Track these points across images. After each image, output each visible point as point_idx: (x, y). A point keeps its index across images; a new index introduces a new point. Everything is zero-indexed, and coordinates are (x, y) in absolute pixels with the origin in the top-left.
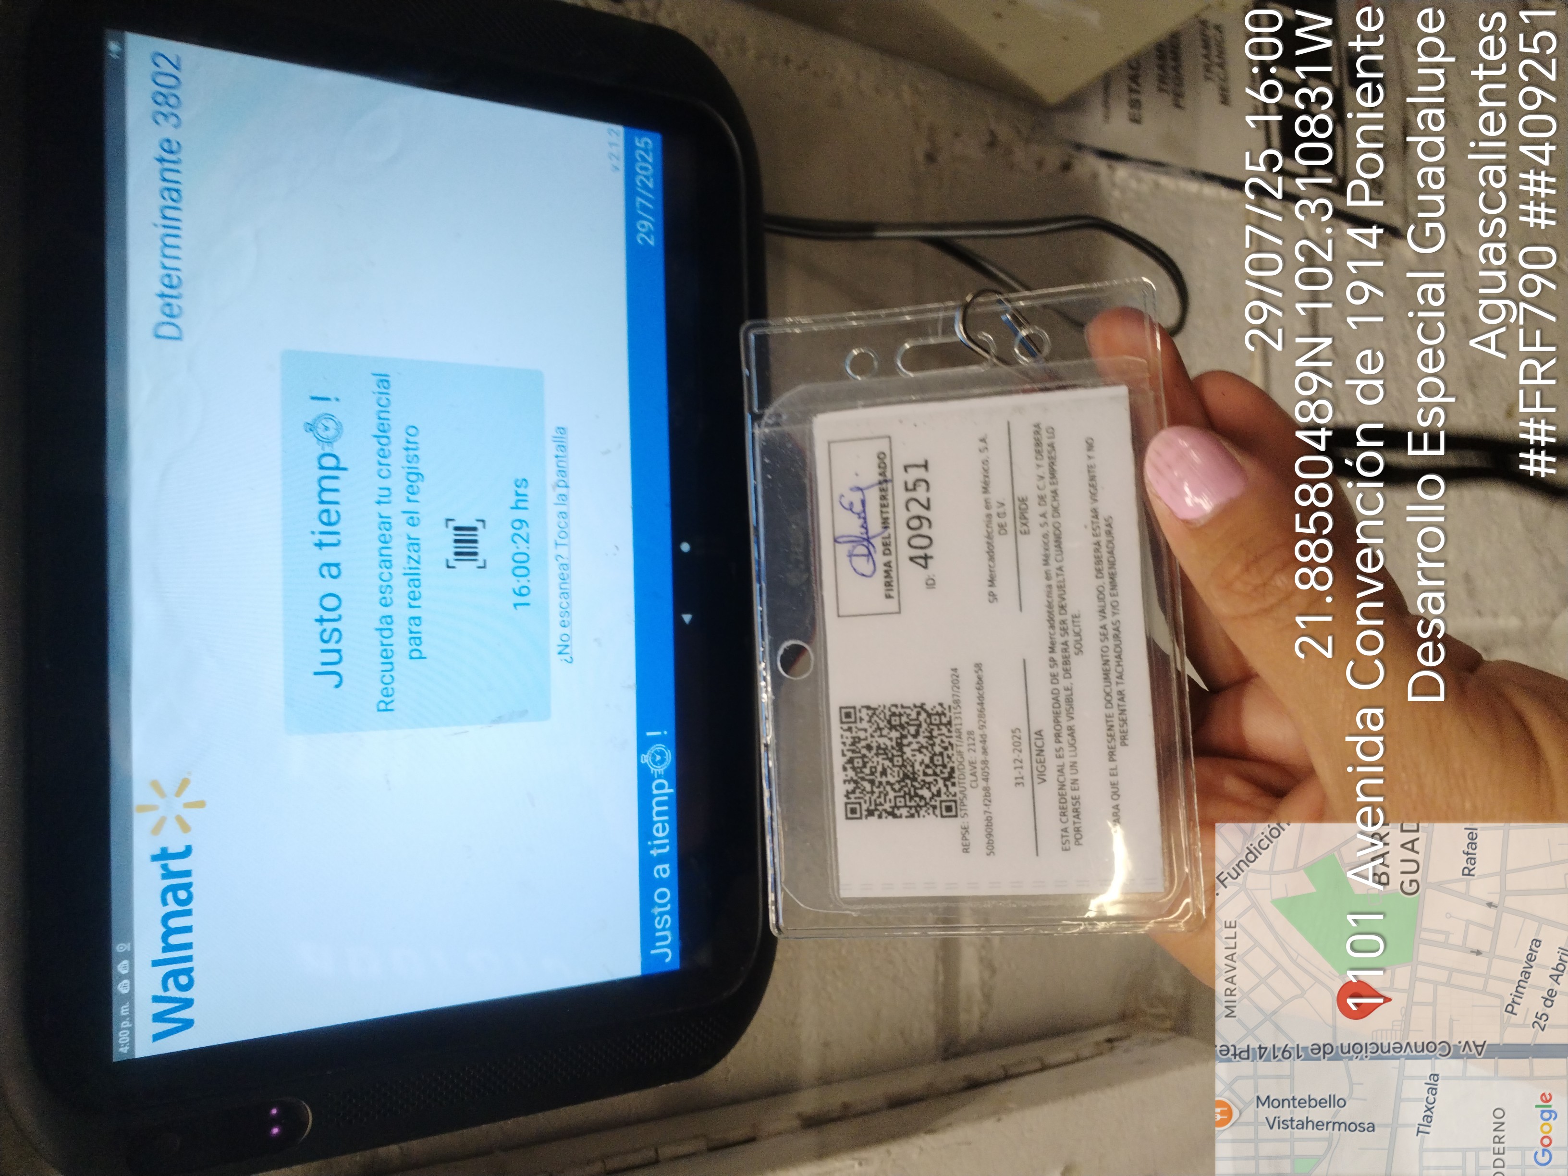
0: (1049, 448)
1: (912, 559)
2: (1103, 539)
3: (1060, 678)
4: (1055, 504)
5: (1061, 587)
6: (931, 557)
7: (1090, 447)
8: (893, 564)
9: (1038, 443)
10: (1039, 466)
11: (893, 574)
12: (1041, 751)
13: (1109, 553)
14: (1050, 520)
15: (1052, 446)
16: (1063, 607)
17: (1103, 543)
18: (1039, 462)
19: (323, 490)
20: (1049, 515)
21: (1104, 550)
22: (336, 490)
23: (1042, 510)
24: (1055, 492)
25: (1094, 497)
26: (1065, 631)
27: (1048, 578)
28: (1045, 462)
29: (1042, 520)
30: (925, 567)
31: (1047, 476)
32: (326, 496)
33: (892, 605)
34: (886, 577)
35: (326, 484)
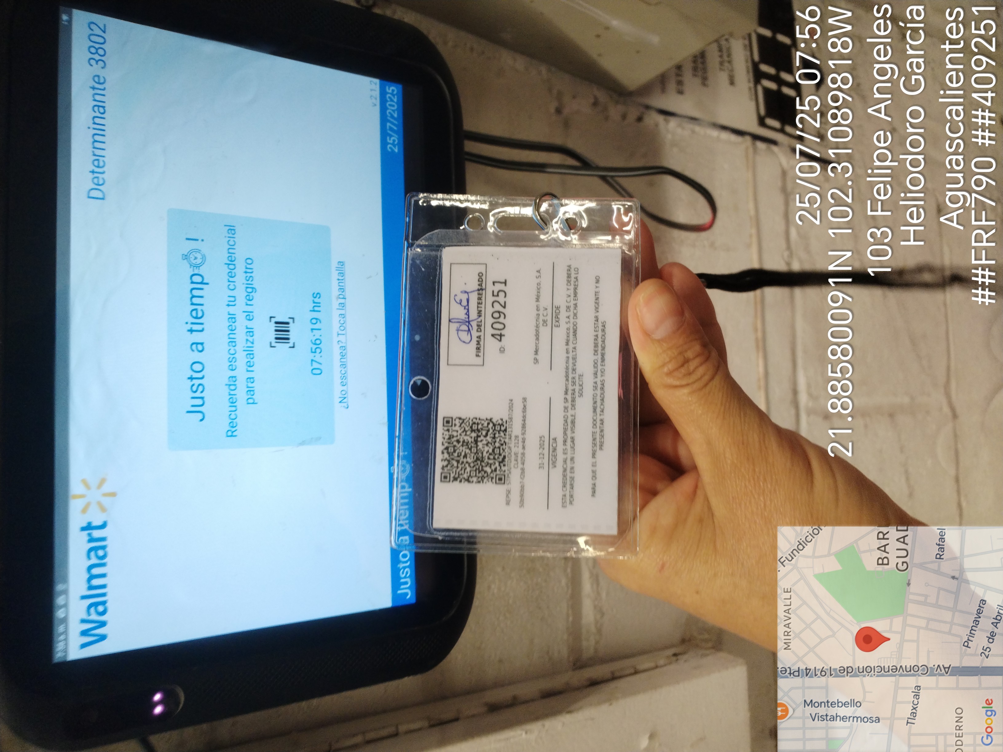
0: (575, 280)
1: (493, 335)
2: (600, 334)
3: (569, 409)
4: (575, 311)
5: (574, 359)
6: (504, 335)
7: (598, 281)
8: (482, 338)
9: (569, 276)
10: (568, 289)
11: (482, 343)
12: (555, 450)
13: (602, 341)
14: (572, 320)
15: (576, 278)
16: (574, 370)
17: (600, 336)
18: (569, 287)
19: (193, 297)
20: (571, 317)
21: (600, 340)
22: (202, 297)
23: (567, 314)
24: (576, 305)
25: (597, 309)
26: (574, 383)
27: (567, 352)
28: (572, 287)
29: (567, 320)
30: (500, 340)
31: (572, 295)
32: (195, 300)
33: (479, 361)
34: (477, 344)
35: (195, 293)
